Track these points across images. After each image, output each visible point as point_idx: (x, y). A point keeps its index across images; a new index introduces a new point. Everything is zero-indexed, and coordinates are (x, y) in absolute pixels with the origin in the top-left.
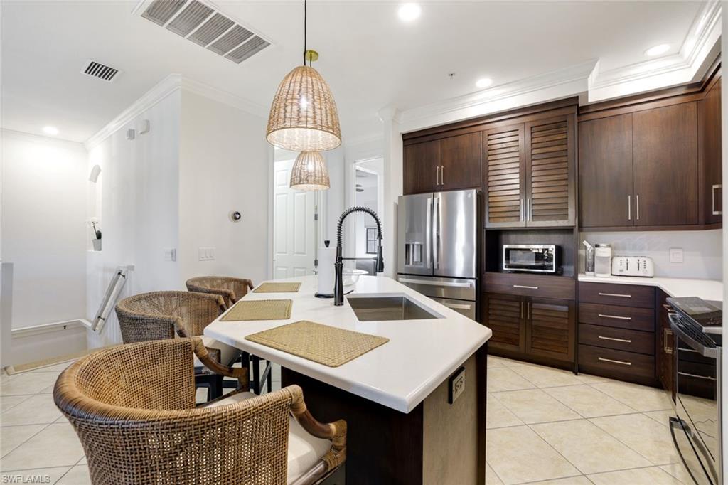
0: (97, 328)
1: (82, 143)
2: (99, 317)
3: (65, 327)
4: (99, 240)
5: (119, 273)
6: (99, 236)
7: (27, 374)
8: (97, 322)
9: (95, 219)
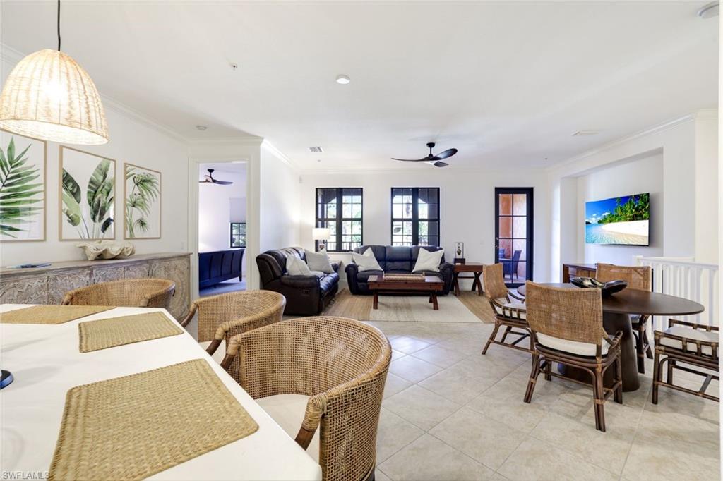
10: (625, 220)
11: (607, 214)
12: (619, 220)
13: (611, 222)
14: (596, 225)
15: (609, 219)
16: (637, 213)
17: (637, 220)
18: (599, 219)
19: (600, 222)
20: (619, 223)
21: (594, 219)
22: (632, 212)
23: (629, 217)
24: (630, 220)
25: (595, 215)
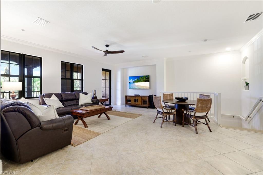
0: (247, 121)
1: (239, 50)
2: (249, 117)
3: (233, 117)
4: (247, 86)
5: (261, 100)
6: (247, 84)
7: (226, 129)
8: (247, 118)
9: (245, 78)
10: (143, 82)
11: (136, 79)
12: (141, 82)
13: (138, 82)
14: (132, 83)
15: (137, 81)
16: (147, 79)
17: (147, 82)
18: (134, 81)
19: (134, 82)
20: (141, 83)
21: (131, 81)
22: (145, 79)
23: (144, 81)
24: (145, 82)
25: (132, 79)
